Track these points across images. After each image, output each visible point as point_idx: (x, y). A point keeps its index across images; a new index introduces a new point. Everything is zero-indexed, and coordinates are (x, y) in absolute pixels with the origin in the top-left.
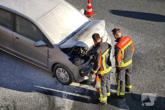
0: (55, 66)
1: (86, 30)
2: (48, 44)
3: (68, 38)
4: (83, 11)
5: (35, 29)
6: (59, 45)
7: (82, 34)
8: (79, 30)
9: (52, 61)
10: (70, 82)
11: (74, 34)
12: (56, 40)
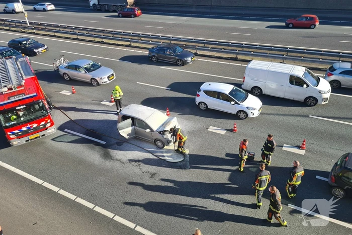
0: (156, 140)
1: (168, 122)
2: (152, 130)
3: (160, 127)
4: (165, 114)
5: (144, 124)
6: (157, 131)
7: (167, 124)
8: (165, 123)
9: (154, 138)
10: (164, 147)
11: (163, 124)
12: (155, 128)
